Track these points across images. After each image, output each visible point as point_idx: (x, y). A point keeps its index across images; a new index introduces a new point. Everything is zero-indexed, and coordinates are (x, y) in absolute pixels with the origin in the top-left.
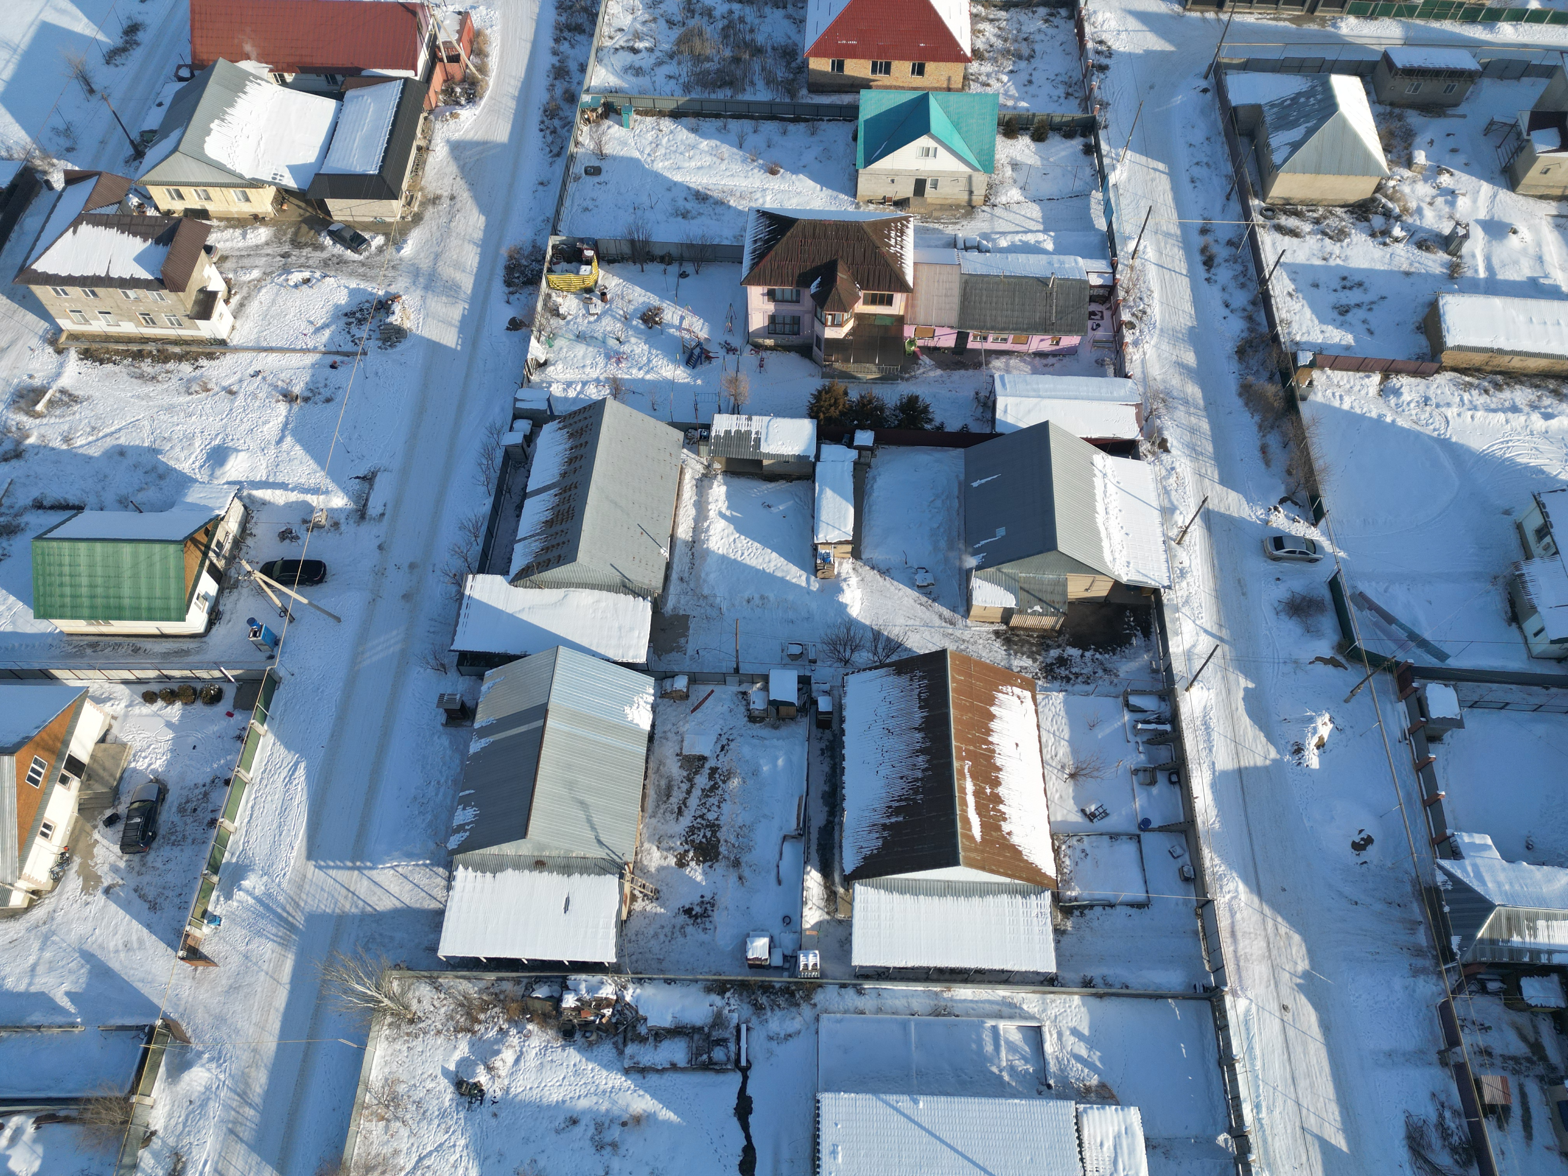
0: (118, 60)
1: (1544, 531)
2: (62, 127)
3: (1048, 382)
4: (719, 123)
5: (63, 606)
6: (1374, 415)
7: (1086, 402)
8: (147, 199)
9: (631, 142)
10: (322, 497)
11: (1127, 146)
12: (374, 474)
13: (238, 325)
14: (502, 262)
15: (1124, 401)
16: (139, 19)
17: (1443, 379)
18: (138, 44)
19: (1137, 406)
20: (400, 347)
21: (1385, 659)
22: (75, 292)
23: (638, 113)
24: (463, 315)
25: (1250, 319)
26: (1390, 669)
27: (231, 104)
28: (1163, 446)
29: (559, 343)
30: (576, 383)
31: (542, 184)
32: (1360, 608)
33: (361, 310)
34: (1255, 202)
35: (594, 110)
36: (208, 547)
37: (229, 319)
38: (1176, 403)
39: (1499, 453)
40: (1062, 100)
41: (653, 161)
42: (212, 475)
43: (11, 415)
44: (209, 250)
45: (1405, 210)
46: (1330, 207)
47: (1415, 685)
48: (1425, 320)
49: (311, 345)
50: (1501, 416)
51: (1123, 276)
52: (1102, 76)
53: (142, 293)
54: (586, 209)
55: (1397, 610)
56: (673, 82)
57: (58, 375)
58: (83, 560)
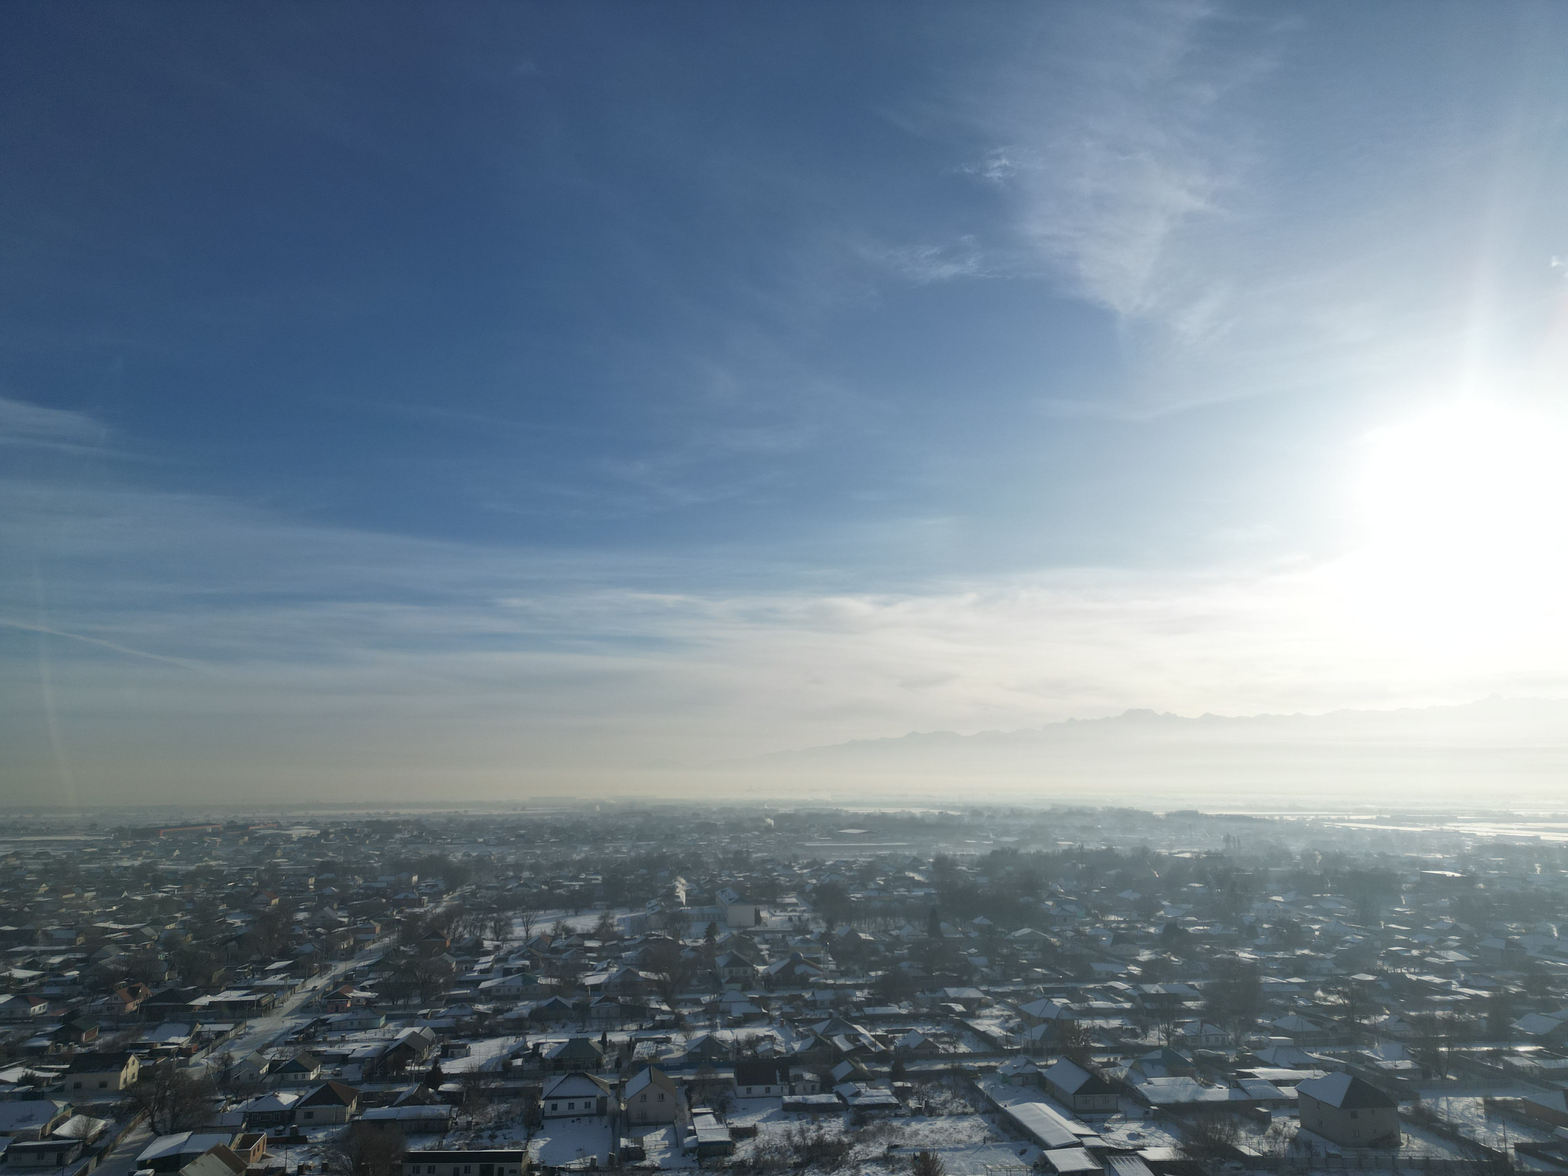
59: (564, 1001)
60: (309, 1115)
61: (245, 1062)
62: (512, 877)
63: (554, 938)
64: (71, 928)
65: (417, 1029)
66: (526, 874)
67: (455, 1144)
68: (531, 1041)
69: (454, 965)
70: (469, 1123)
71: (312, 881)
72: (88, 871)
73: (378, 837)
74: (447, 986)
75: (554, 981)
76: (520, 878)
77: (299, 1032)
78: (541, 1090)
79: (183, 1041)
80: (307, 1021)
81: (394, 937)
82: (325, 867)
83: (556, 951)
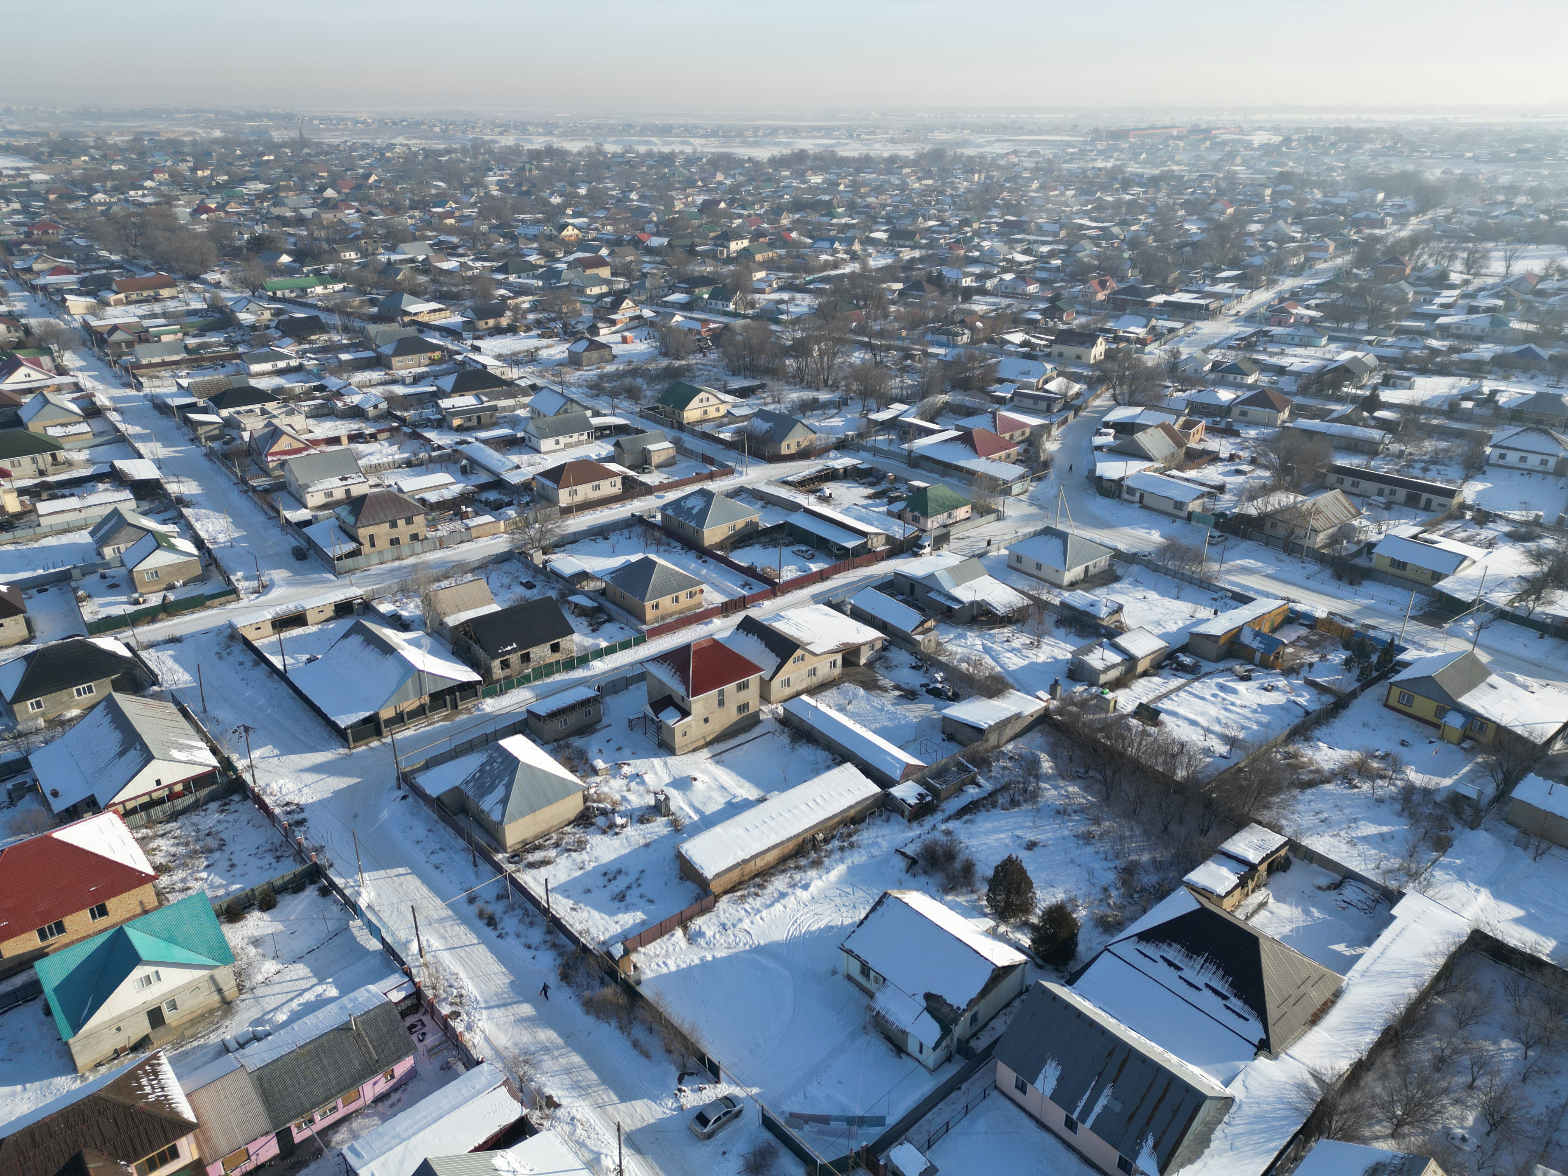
1: (865, 970)
3: (404, 1120)
6: (697, 961)
7: (454, 1114)
11: (360, 871)
15: (490, 1087)
17: (723, 903)
19: (505, 1083)
21: (846, 1158)
25: (554, 946)
26: (856, 1165)
28: (552, 1103)
32: (800, 1128)
34: (499, 857)
38: (538, 1057)
39: (797, 933)
40: (275, 865)
45: (614, 803)
46: (559, 829)
47: (882, 1163)
48: (681, 870)
50: (778, 906)
51: (422, 977)
52: (303, 829)
55: (824, 1108)
59: (1539, 350)
60: (1244, 413)
61: (1191, 358)
62: (1502, 202)
63: (1542, 279)
64: (1056, 222)
65: (1359, 354)
66: (1521, 200)
67: (1382, 467)
68: (1487, 386)
69: (1410, 295)
70: (1402, 452)
71: (1268, 192)
72: (1069, 170)
73: (1344, 146)
74: (1398, 316)
75: (1531, 327)
76: (1512, 204)
77: (1242, 339)
78: (1490, 437)
79: (1141, 332)
80: (1249, 330)
81: (1348, 258)
82: (1284, 177)
83: (1542, 293)
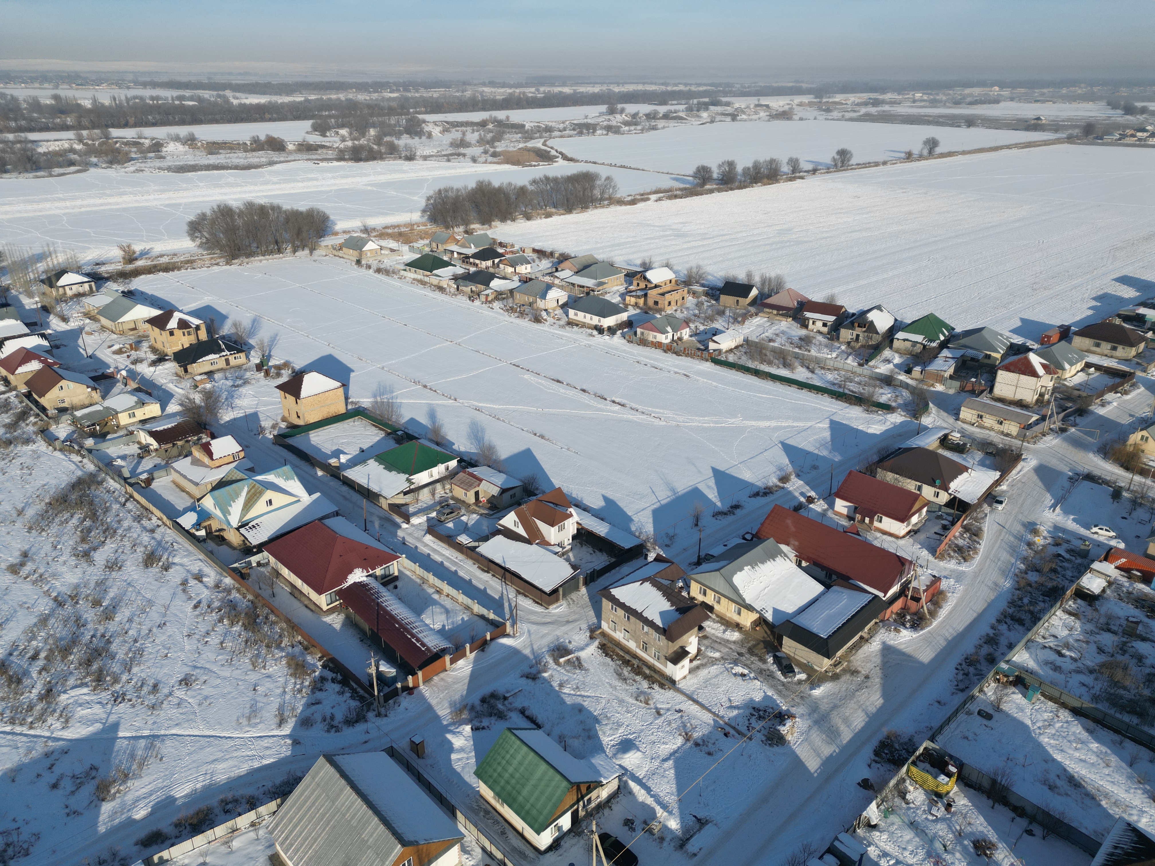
0: (719, 517)
2: (671, 534)
4: (1117, 737)
5: (491, 776)
8: (687, 586)
9: (1028, 711)
10: (665, 814)
12: (707, 822)
13: (688, 678)
14: (881, 736)
16: (743, 504)
18: (734, 514)
20: (776, 749)
22: (621, 612)
23: (1043, 695)
24: (831, 755)
27: (763, 562)
29: (893, 818)
30: (892, 857)
31: (939, 702)
33: (765, 711)
35: (1007, 676)
36: (582, 797)
37: (686, 671)
41: (1040, 734)
42: (615, 755)
43: (547, 657)
44: (701, 628)
49: (721, 713)
53: (652, 631)
54: (966, 738)
56: (1084, 690)
57: (582, 649)
58: (519, 757)
